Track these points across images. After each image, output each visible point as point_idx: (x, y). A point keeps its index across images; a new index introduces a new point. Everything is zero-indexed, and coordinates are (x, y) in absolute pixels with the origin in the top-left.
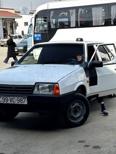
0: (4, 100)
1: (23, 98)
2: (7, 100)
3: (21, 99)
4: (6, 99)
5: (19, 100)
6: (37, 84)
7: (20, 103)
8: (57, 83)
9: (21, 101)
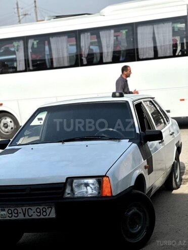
0: (12, 213)
1: (46, 207)
2: (17, 213)
3: (44, 210)
4: (16, 211)
5: (40, 212)
6: (69, 180)
7: (42, 217)
8: (105, 176)
9: (44, 214)
